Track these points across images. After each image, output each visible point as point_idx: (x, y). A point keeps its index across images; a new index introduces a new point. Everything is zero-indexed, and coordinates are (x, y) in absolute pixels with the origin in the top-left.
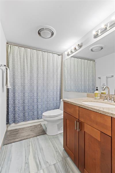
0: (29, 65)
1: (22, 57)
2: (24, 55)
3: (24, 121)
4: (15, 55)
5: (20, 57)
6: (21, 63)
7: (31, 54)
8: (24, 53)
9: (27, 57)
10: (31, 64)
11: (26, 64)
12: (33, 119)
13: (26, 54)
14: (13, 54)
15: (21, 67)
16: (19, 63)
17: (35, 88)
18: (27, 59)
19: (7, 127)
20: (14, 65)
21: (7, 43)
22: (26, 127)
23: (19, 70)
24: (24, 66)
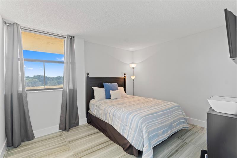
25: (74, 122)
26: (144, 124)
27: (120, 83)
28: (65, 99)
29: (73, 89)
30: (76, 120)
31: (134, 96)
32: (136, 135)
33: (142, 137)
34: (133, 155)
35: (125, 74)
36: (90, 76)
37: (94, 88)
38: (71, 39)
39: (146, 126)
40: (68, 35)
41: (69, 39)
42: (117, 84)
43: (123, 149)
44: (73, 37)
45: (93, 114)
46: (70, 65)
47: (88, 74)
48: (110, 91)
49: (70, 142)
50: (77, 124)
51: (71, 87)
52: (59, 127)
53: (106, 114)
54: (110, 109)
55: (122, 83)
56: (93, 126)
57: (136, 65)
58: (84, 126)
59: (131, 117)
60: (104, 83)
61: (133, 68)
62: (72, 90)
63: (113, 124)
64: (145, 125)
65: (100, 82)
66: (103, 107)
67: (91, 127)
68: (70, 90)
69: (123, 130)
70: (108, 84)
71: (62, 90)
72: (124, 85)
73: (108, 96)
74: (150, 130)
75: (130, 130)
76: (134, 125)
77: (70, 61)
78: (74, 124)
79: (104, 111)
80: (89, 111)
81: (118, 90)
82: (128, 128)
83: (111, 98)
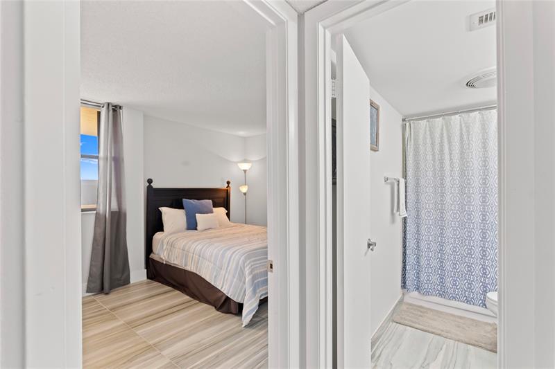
0: (456, 156)
1: (437, 141)
2: (442, 134)
3: (440, 295)
4: (421, 141)
5: (432, 141)
6: (433, 155)
7: (463, 125)
8: (442, 130)
9: (449, 137)
10: (462, 153)
11: (447, 156)
12: (468, 302)
13: (448, 131)
14: (415, 140)
15: (434, 165)
16: (430, 157)
17: (477, 218)
18: (450, 143)
19: (403, 294)
20: (418, 164)
21: (404, 120)
22: (447, 314)
23: (430, 174)
24: (442, 163)
25: (118, 276)
26: (248, 262)
27: (216, 200)
28: (100, 231)
29: (117, 210)
30: (123, 274)
31: (246, 226)
32: (235, 280)
33: (244, 283)
34: (231, 313)
35: (228, 183)
36: (155, 185)
37: (164, 210)
38: (114, 110)
39: (250, 265)
40: (109, 104)
41: (111, 112)
42: (211, 201)
43: (216, 307)
44: (120, 107)
45: (161, 259)
46: (113, 164)
47: (150, 181)
48: (197, 215)
49: (113, 309)
50: (126, 281)
51: (114, 207)
52: (88, 287)
53: (187, 256)
54: (193, 246)
55: (222, 199)
56: (160, 282)
57: (250, 164)
58: (140, 284)
59: (229, 253)
60: (184, 200)
61: (245, 171)
62: (116, 212)
63: (200, 270)
64: (248, 264)
65: (176, 198)
66: (181, 244)
67: (157, 284)
68: (113, 214)
69: (215, 277)
70: (191, 201)
71: (95, 212)
72: (226, 205)
73: (192, 225)
74: (258, 271)
75: (227, 275)
76: (233, 265)
77: (113, 155)
78: (120, 280)
79: (184, 250)
80: (152, 256)
81: (212, 212)
82: (223, 272)
83: (198, 228)
